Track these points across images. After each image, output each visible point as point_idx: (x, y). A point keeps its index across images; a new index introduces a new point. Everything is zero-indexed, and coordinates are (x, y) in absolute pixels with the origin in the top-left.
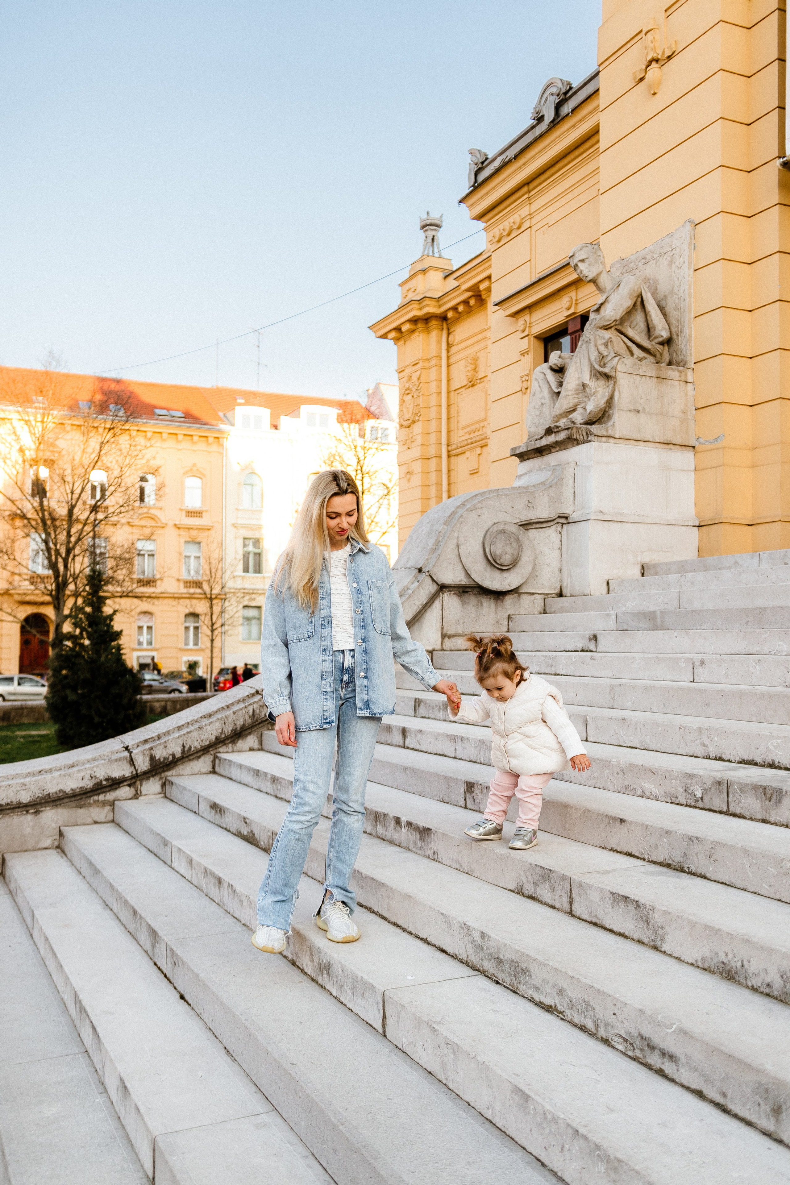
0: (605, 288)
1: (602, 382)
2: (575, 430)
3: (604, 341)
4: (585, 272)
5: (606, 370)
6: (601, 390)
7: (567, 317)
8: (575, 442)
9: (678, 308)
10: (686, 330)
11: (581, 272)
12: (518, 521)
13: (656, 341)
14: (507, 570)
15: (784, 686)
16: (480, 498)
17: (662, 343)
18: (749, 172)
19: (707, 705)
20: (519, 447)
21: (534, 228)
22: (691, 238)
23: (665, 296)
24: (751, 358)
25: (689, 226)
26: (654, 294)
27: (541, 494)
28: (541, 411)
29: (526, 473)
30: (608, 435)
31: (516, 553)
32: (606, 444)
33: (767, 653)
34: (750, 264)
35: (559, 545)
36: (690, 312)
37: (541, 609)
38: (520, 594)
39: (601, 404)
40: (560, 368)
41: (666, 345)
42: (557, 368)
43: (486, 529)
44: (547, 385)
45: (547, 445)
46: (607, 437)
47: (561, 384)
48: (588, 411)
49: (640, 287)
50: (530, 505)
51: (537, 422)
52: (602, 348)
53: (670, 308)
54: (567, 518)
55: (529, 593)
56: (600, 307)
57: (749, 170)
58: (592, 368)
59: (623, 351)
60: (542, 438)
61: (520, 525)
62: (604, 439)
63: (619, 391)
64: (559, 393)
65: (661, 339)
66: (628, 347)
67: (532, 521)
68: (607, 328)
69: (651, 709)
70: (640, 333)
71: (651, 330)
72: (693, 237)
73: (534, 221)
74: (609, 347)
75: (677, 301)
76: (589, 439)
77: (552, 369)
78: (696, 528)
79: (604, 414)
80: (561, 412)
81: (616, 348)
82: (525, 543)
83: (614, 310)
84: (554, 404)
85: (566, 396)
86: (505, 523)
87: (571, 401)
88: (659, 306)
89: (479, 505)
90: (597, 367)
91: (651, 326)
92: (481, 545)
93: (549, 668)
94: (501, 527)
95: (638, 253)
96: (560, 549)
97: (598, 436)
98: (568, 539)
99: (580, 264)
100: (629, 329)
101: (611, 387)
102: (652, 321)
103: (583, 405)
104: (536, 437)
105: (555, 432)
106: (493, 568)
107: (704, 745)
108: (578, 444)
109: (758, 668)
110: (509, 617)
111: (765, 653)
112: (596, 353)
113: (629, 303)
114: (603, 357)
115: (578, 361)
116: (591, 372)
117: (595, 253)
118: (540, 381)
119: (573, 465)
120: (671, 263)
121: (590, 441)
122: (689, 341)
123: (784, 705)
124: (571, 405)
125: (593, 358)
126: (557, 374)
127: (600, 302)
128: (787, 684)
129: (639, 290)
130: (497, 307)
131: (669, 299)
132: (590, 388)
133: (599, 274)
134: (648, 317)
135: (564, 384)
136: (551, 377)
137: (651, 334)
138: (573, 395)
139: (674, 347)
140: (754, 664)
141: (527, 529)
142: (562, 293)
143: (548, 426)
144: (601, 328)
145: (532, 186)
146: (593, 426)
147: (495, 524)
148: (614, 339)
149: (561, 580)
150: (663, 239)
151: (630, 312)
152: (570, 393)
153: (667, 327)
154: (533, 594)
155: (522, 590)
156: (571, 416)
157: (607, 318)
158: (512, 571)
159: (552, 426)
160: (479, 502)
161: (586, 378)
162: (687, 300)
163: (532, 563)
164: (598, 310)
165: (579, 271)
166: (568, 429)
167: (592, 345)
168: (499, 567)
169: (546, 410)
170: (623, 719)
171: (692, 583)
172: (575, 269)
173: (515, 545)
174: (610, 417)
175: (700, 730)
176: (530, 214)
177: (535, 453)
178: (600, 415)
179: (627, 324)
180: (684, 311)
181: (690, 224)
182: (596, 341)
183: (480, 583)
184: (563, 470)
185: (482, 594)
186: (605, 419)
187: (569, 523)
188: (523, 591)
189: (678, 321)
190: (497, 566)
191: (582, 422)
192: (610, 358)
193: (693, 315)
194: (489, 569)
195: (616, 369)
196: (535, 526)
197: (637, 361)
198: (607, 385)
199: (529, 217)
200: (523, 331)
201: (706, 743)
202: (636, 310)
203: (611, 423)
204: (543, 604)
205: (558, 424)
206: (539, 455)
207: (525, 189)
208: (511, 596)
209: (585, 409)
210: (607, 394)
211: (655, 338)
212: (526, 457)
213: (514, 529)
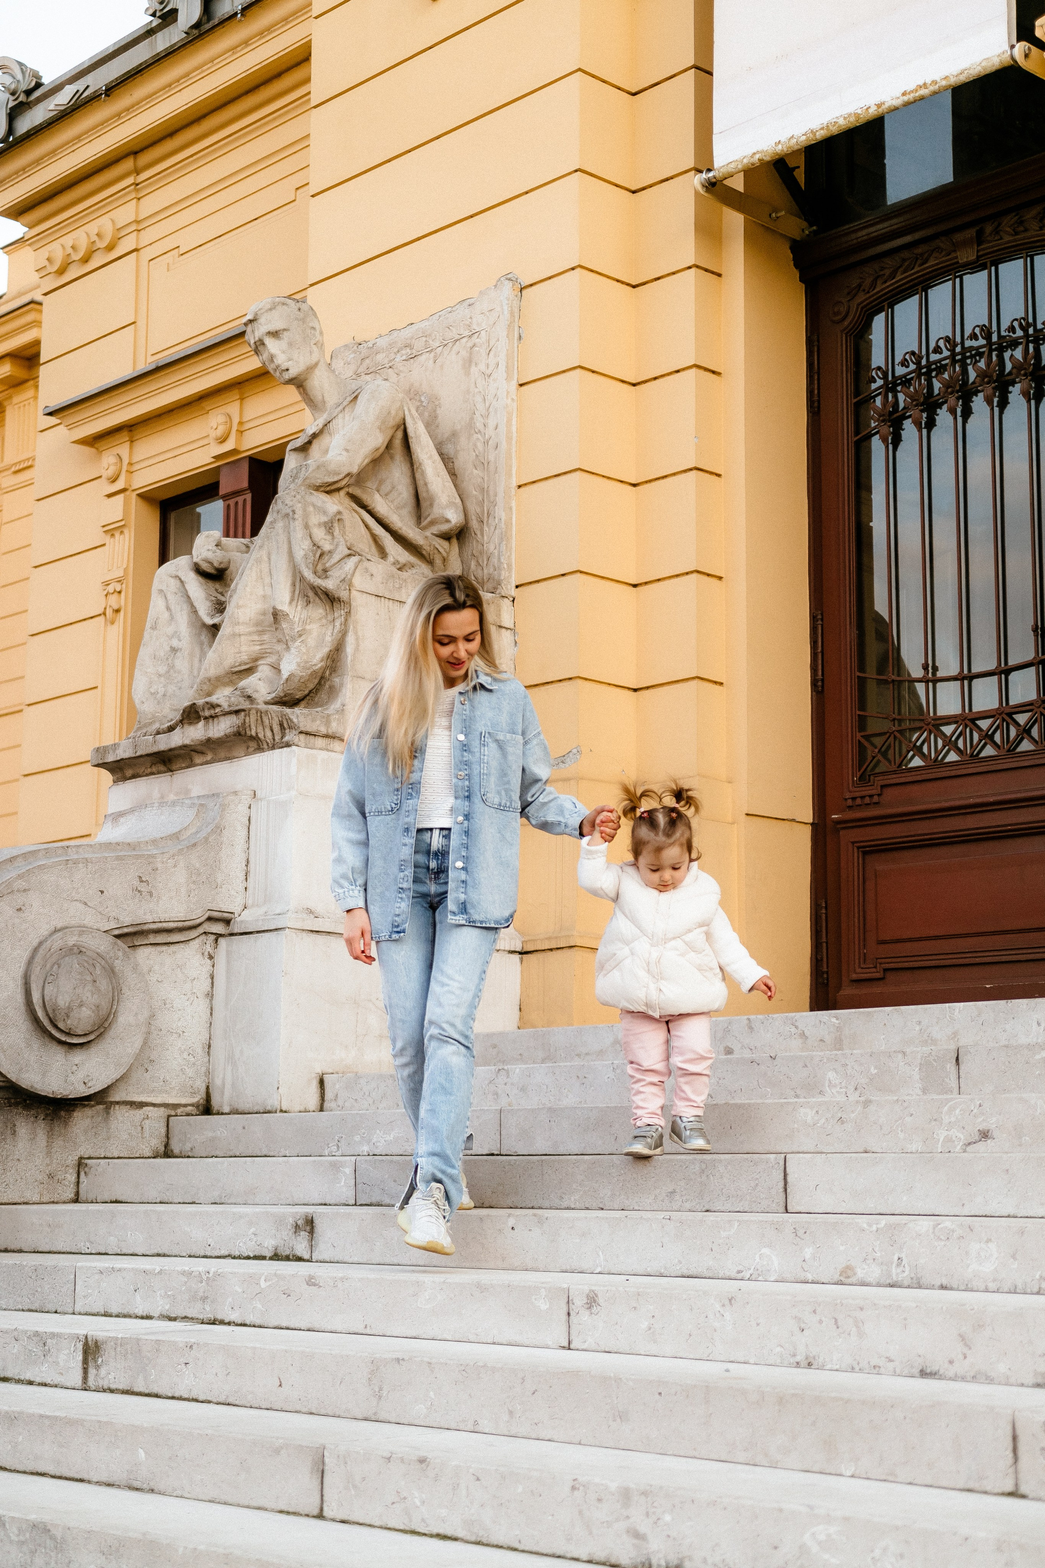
0: (324, 402)
1: (318, 611)
2: (253, 717)
3: (324, 519)
4: (281, 360)
5: (330, 584)
6: (314, 628)
7: (217, 458)
8: (253, 744)
9: (482, 464)
10: (500, 513)
11: (272, 358)
12: (113, 925)
13: (435, 529)
14: (81, 1045)
15: (790, 1366)
16: (22, 867)
17: (446, 537)
18: (634, 192)
19: (622, 1416)
20: (115, 746)
21: (147, 254)
22: (512, 313)
23: (454, 434)
24: (635, 586)
25: (508, 289)
26: (431, 425)
27: (171, 862)
28: (171, 667)
29: (132, 811)
30: (330, 732)
31: (105, 1005)
32: (324, 754)
33: (733, 1274)
34: (634, 385)
35: (206, 985)
36: (509, 475)
37: (157, 1143)
38: (109, 1106)
39: (315, 661)
40: (217, 570)
41: (454, 541)
42: (212, 571)
43: (35, 943)
44: (186, 607)
45: (184, 747)
46: (326, 736)
47: (220, 607)
48: (285, 674)
49: (401, 408)
50: (143, 887)
51: (161, 691)
52: (320, 534)
53: (464, 460)
54: (227, 922)
55: (132, 1104)
56: (310, 443)
57: (633, 189)
58: (297, 578)
59: (365, 544)
60: (171, 729)
61: (118, 937)
62: (320, 742)
63: (356, 633)
64: (216, 628)
65: (445, 527)
66: (375, 538)
67: (146, 927)
68: (330, 489)
69: (476, 1423)
70: (398, 508)
71: (424, 504)
72: (517, 315)
73: (147, 236)
74: (337, 532)
75: (480, 446)
76: (286, 739)
77: (199, 571)
78: (517, 957)
79: (319, 683)
80: (220, 671)
81: (350, 536)
82: (130, 980)
83: (347, 450)
84: (203, 655)
85: (234, 635)
86: (83, 929)
87: (244, 648)
88: (441, 454)
89: (20, 884)
90: (308, 575)
91: (423, 494)
92: (20, 982)
93: (199, 1305)
94: (72, 940)
95: (395, 333)
96: (210, 996)
97: (307, 733)
98: (228, 971)
99: (269, 341)
100: (377, 496)
101: (338, 623)
102: (426, 484)
103: (271, 659)
104: (157, 726)
105: (206, 718)
106: (47, 1039)
107: (637, 1535)
108: (260, 749)
109: (727, 1316)
110: (81, 1164)
111: (728, 1274)
112: (306, 544)
113: (378, 440)
114: (321, 555)
115: (265, 558)
116: (294, 585)
117: (303, 320)
118: (170, 597)
119: (246, 799)
120: (469, 362)
121: (288, 745)
122: (505, 537)
123: (814, 1423)
124: (245, 657)
125: (299, 554)
126: (211, 584)
127: (310, 431)
128: (798, 1358)
129: (401, 415)
130: (53, 420)
131: (463, 441)
132: (292, 623)
133: (311, 368)
134: (418, 476)
135: (229, 610)
136: (196, 588)
137: (425, 513)
138: (250, 634)
139: (472, 546)
140: (718, 1307)
141: (134, 947)
142: (207, 404)
143: (187, 703)
144: (318, 488)
145: (144, 158)
146: (297, 710)
147: (56, 931)
148: (347, 516)
149: (208, 1072)
150: (452, 309)
151: (378, 461)
152: (241, 629)
153: (458, 500)
154: (141, 1105)
155: (116, 1097)
156: (243, 683)
157: (332, 467)
158: (94, 1050)
159: (200, 702)
160: (20, 877)
161: (283, 598)
162: (504, 446)
163: (144, 1029)
164: (304, 449)
165: (265, 356)
166: (237, 712)
167: (298, 525)
168: (63, 1038)
169: (181, 664)
170: (422, 1461)
171: (523, 1089)
172: (257, 352)
173: (104, 984)
174: (333, 692)
175: (626, 1495)
176: (137, 222)
177: (153, 764)
178: (311, 686)
179: (371, 484)
180: (496, 472)
181: (511, 283)
182: (306, 516)
183: (13, 1077)
184: (224, 807)
185: (17, 1104)
186: (323, 695)
187: (232, 935)
188: (117, 1099)
189: (482, 490)
190: (57, 1035)
191: (269, 698)
192: (336, 557)
193: (514, 483)
194: (36, 1043)
195: (350, 585)
196: (152, 939)
197: (394, 570)
198: (330, 618)
199: (133, 227)
200: (114, 480)
201: (642, 1529)
202: (392, 457)
203: (336, 705)
204: (163, 1131)
205: (214, 699)
206: (162, 768)
207: (128, 164)
208: (88, 1112)
209: (277, 669)
210: (328, 638)
211: (432, 523)
212: (129, 773)
213: (103, 945)
